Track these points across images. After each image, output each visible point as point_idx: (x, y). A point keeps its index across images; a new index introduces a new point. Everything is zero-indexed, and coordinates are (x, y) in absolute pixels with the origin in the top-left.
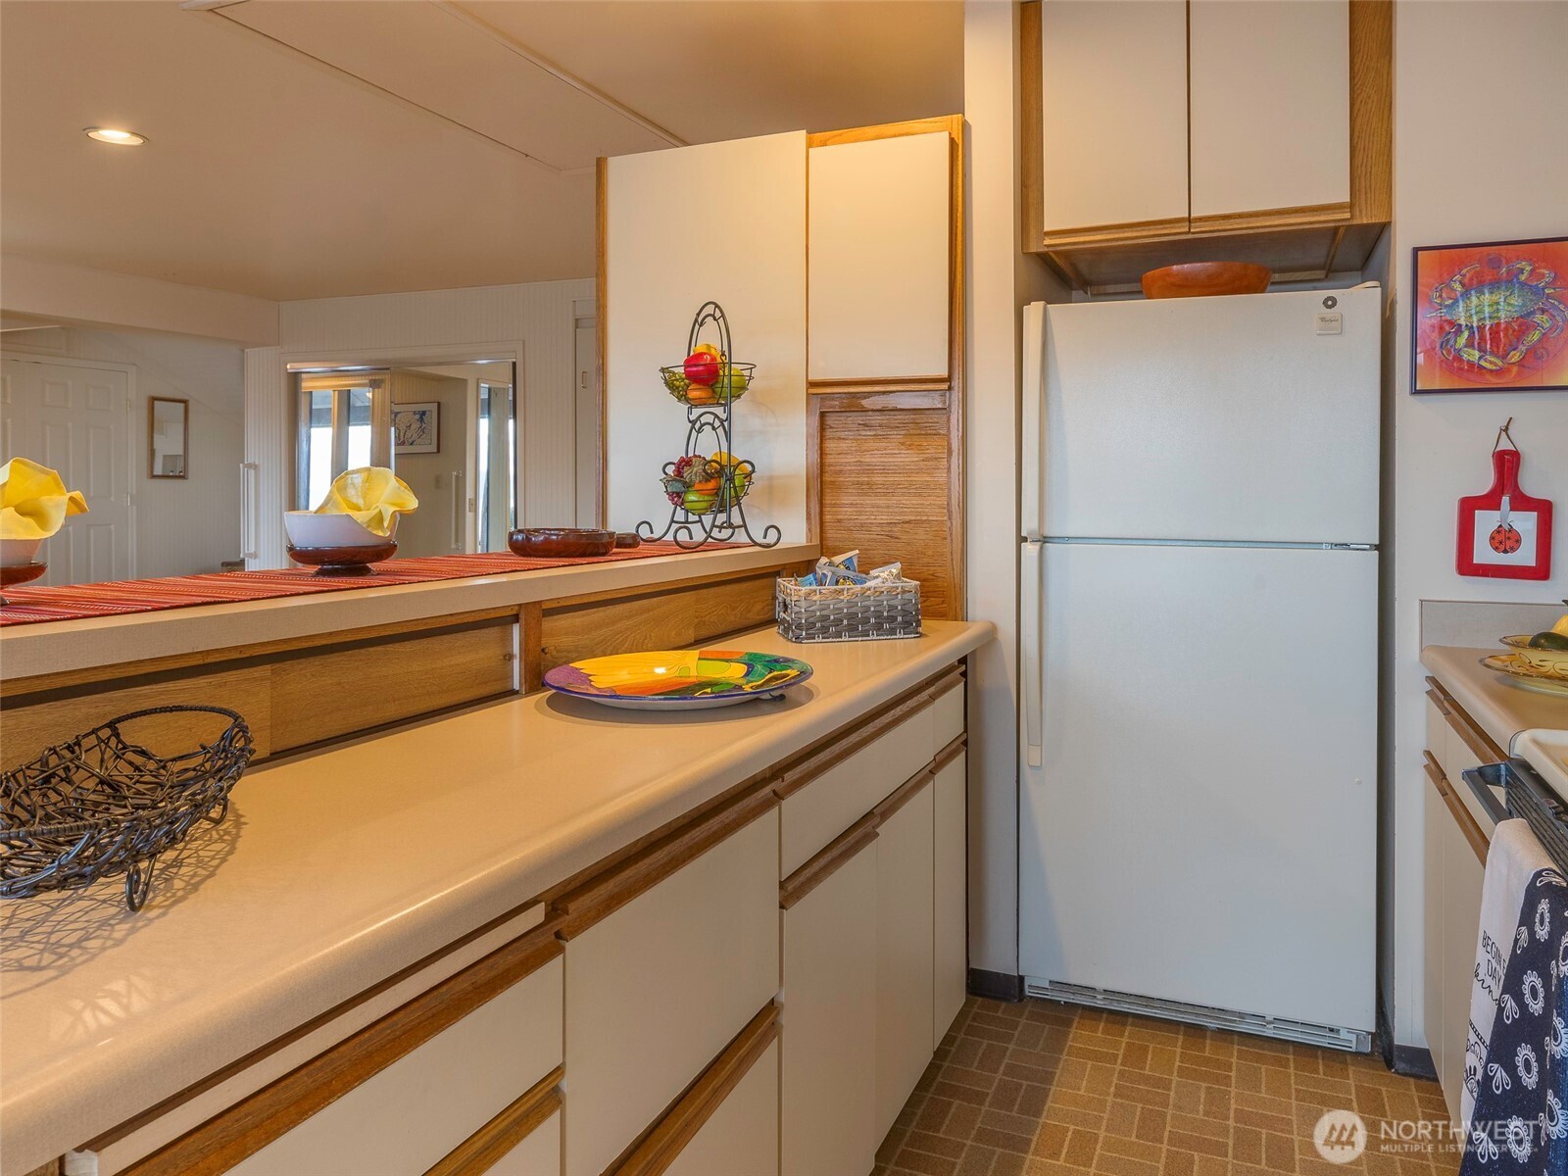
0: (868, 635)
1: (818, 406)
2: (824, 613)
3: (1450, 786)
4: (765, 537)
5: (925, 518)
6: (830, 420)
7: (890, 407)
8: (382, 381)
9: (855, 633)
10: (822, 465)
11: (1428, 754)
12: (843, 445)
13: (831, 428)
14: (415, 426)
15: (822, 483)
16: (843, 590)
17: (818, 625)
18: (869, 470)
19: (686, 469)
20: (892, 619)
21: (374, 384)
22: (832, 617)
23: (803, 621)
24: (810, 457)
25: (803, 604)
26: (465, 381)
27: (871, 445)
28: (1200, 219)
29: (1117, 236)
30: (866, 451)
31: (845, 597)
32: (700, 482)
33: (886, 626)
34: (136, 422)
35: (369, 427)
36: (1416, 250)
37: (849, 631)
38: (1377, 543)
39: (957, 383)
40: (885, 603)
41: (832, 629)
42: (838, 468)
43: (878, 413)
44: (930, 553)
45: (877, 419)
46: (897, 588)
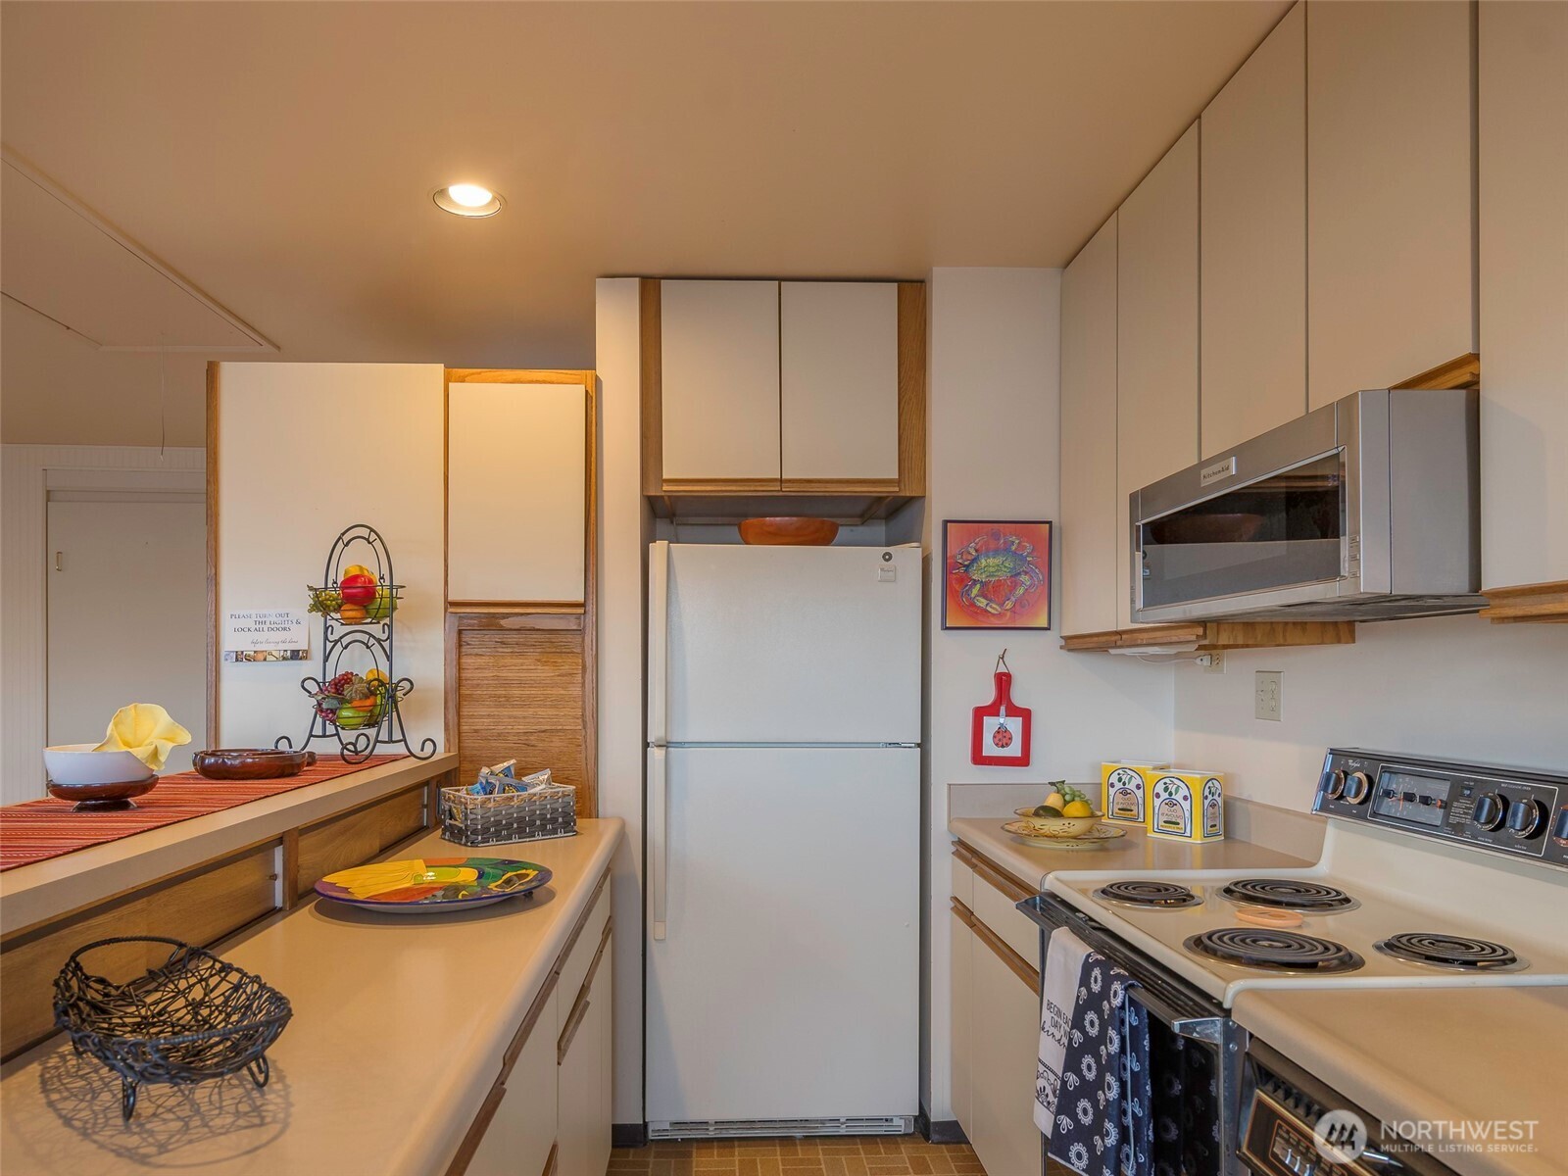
0: (534, 836)
1: (457, 624)
2: (498, 818)
3: (978, 919)
4: (422, 750)
5: (560, 727)
6: (467, 637)
7: (528, 626)
9: (523, 835)
10: (460, 679)
11: (955, 899)
12: (480, 661)
13: (468, 644)
15: (458, 695)
16: (513, 797)
17: (492, 829)
18: (506, 683)
19: (346, 686)
20: (554, 820)
22: (504, 822)
23: (479, 827)
24: (448, 672)
25: (479, 811)
27: (508, 661)
28: (789, 481)
29: (724, 488)
30: (503, 666)
31: (514, 803)
32: (360, 699)
33: (549, 827)
36: (946, 522)
37: (519, 833)
38: (919, 742)
39: (590, 607)
40: (548, 806)
41: (504, 833)
42: (475, 682)
43: (514, 632)
44: (565, 759)
45: (513, 638)
46: (558, 792)
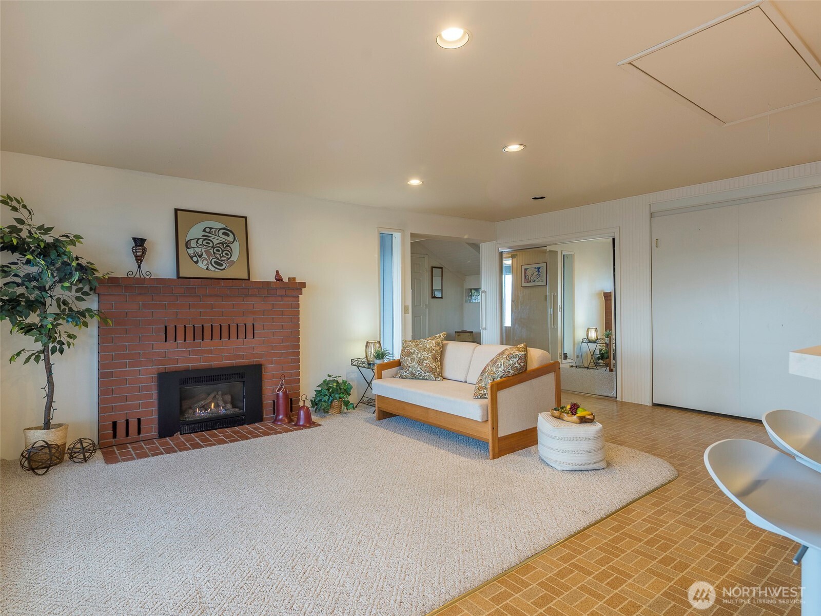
8: (516, 255)
14: (536, 273)
21: (513, 257)
26: (556, 252)
34: (427, 276)
35: (511, 276)
